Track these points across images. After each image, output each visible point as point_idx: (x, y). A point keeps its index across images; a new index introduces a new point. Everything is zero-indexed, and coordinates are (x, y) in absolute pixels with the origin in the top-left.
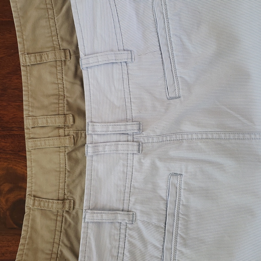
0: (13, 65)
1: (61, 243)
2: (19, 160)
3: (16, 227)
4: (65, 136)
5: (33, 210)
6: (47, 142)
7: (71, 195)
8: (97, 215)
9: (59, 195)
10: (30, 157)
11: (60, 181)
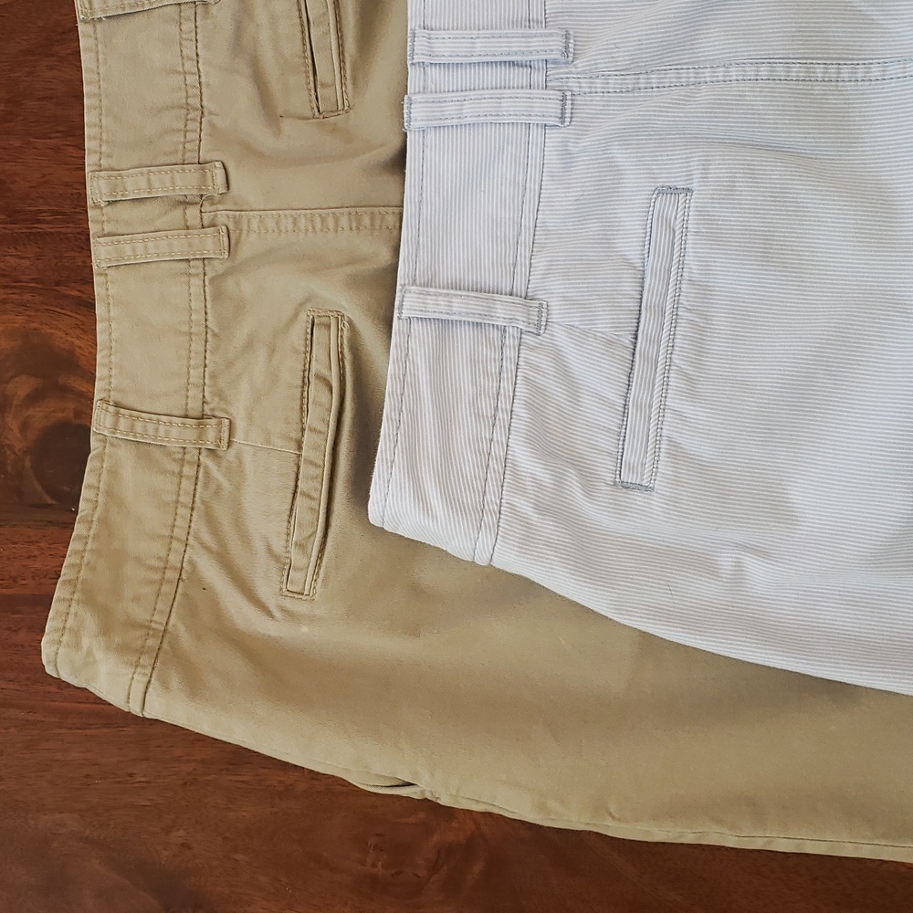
0: (40, 27)
1: (191, 541)
2: (58, 310)
3: (50, 501)
4: (203, 227)
5: (112, 445)
6: (150, 244)
7: (224, 406)
8: (436, 300)
9: (187, 404)
10: (104, 291)
11: (192, 362)
